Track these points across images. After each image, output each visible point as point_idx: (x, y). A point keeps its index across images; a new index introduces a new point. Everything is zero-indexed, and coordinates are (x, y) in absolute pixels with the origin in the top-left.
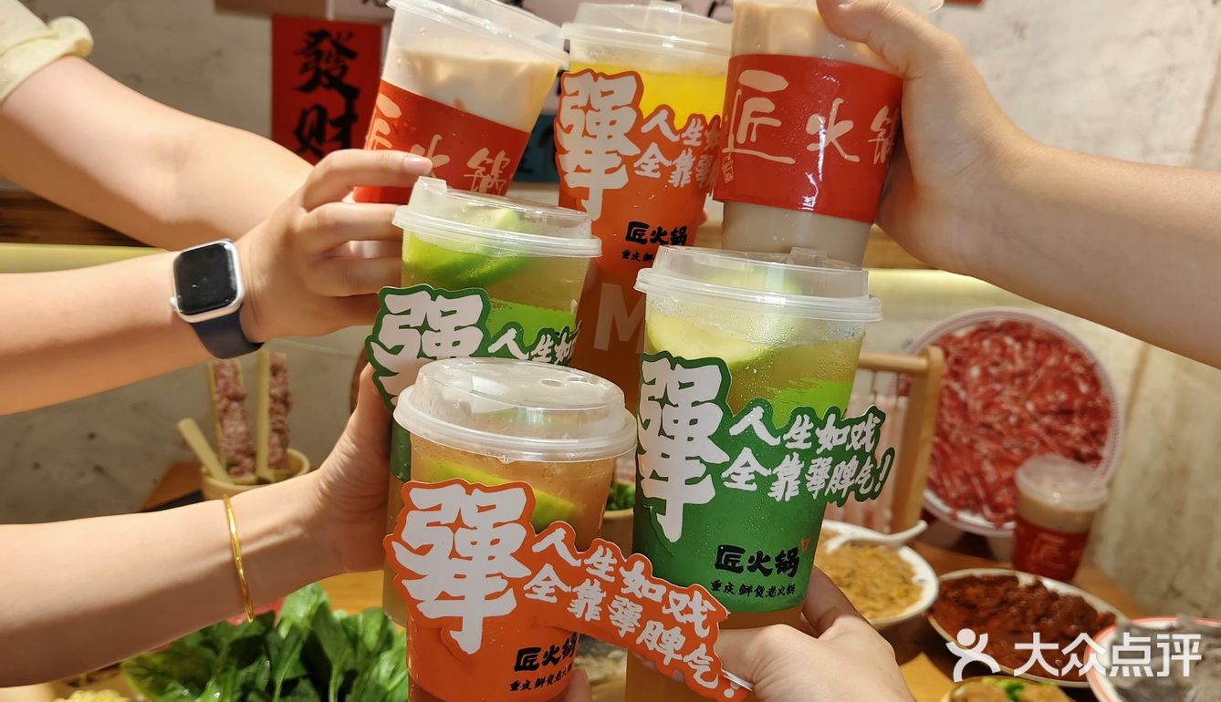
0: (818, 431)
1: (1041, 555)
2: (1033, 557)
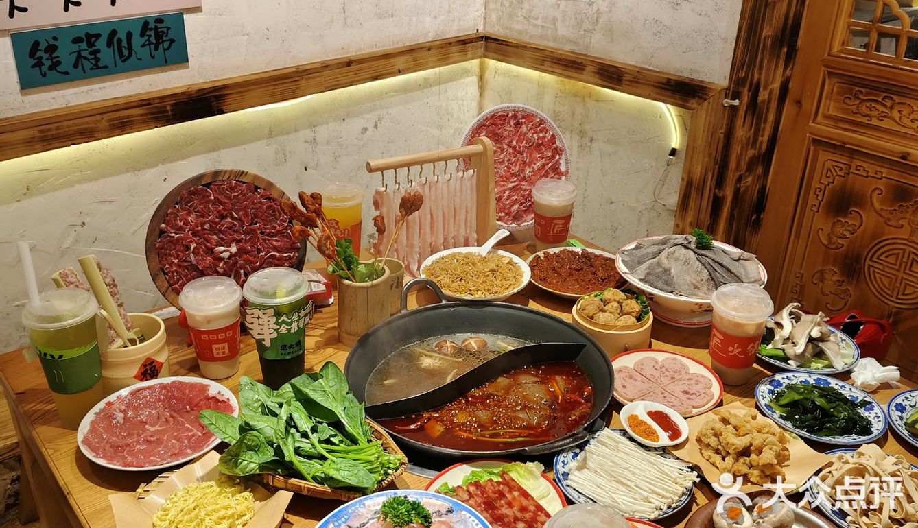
1: (555, 232)
2: (551, 234)
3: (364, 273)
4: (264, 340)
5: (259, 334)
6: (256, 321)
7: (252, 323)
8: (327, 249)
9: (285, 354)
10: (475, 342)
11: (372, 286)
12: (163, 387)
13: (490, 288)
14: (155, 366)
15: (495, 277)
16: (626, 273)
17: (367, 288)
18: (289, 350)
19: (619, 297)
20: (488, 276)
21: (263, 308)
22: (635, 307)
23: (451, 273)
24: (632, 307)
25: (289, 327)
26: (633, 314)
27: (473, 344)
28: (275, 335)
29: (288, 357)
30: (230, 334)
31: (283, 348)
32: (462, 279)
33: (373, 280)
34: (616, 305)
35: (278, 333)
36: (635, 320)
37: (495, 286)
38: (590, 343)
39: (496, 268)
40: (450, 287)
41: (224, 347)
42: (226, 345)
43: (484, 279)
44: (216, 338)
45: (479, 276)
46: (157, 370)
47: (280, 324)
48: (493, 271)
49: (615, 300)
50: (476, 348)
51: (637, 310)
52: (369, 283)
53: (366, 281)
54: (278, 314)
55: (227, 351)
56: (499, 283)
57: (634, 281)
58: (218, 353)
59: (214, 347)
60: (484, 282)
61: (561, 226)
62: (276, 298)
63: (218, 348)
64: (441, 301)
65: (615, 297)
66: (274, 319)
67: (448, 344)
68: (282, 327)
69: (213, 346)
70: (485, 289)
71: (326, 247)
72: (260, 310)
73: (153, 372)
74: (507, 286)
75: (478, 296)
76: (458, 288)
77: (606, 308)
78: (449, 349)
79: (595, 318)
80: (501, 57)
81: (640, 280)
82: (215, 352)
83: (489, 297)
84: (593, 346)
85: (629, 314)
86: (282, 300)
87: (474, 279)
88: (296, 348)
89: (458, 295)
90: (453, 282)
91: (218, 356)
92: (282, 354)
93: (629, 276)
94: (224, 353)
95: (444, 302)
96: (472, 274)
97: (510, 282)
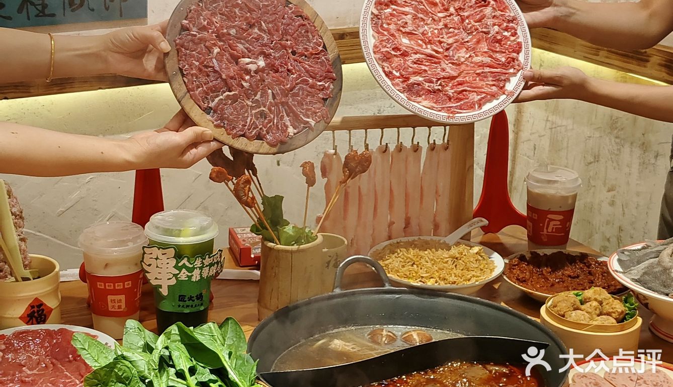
0: (204, 261)
1: (550, 230)
2: (545, 232)
3: (291, 235)
4: (160, 286)
5: (156, 279)
6: (153, 262)
7: (149, 265)
8: (245, 195)
9: (183, 306)
10: (418, 335)
11: (298, 251)
12: (49, 333)
13: (447, 277)
14: (43, 310)
15: (456, 266)
16: (617, 271)
17: (292, 252)
18: (188, 303)
19: (603, 297)
20: (446, 262)
21: (163, 246)
22: (617, 306)
23: (402, 257)
24: (613, 306)
25: (190, 274)
26: (613, 314)
27: (415, 336)
28: (173, 282)
29: (187, 311)
30: (128, 284)
31: (182, 298)
32: (414, 264)
33: (300, 245)
34: (595, 304)
35: (177, 279)
36: (614, 321)
37: (453, 275)
38: (553, 343)
39: (458, 255)
40: (399, 272)
41: (120, 300)
42: (123, 297)
43: (441, 266)
44: (112, 288)
45: (435, 261)
46: (45, 316)
47: (180, 269)
48: (454, 258)
49: (596, 300)
50: (418, 341)
51: (620, 310)
52: (295, 247)
53: (293, 245)
54: (179, 256)
55: (123, 305)
56: (458, 272)
57: (625, 280)
58: (113, 307)
59: (110, 298)
60: (441, 269)
61: (559, 223)
62: (179, 237)
63: (114, 300)
64: (383, 286)
65: (597, 296)
66: (174, 262)
67: (384, 333)
68: (182, 272)
69: (109, 296)
70: (440, 278)
71: (244, 192)
72: (159, 249)
73: (40, 316)
74: (469, 277)
75: (430, 284)
76: (408, 273)
77: (583, 307)
78: (384, 339)
79: (566, 316)
80: (547, 45)
81: (633, 280)
82: (110, 304)
83: (442, 285)
84: (556, 346)
85: (609, 314)
86: (185, 239)
87: (429, 265)
88: (197, 302)
89: (405, 281)
90: (403, 266)
91: (113, 310)
92: (179, 306)
93: (621, 275)
94: (119, 307)
95: (388, 287)
96: (427, 258)
97: (474, 273)
